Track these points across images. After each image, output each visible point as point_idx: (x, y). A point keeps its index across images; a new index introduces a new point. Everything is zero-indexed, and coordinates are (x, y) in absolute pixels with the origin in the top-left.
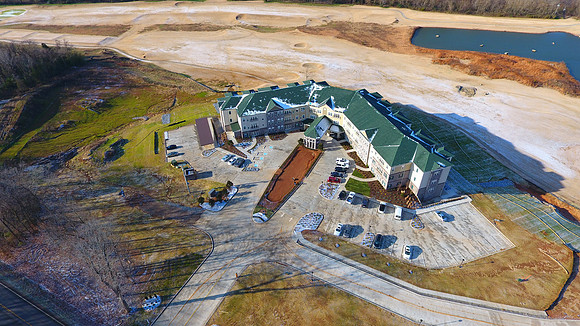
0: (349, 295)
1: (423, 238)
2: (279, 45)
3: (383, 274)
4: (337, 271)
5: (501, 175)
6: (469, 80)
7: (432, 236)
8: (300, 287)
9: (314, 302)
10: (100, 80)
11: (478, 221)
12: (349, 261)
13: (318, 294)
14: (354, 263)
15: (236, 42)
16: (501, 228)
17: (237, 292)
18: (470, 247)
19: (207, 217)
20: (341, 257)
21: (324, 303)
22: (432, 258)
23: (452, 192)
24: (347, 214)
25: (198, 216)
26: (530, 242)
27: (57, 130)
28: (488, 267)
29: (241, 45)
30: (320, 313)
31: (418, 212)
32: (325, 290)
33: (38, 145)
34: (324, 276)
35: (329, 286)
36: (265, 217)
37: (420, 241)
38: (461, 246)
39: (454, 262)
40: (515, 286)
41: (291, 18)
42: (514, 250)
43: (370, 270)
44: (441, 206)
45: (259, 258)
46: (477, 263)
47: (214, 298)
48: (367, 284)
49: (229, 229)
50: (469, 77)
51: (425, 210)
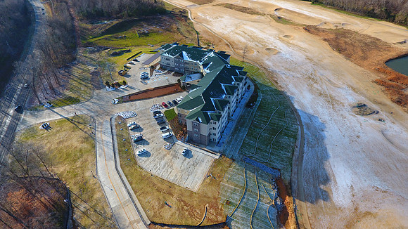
0: (94, 147)
1: (160, 153)
2: (275, 32)
3: (117, 151)
4: (105, 138)
5: (279, 166)
6: (385, 105)
7: (165, 155)
8: (86, 132)
9: (81, 139)
10: (159, 23)
11: (201, 168)
12: (115, 137)
13: (86, 139)
14: (115, 140)
15: (253, 23)
16: (208, 180)
17: (68, 119)
18: (174, 173)
19: (101, 91)
20: (114, 134)
21: (82, 142)
22: (148, 163)
23: (217, 149)
24: (147, 121)
25: (101, 88)
26: (209, 198)
27: (117, 38)
28: (164, 187)
29: (251, 26)
30: (76, 144)
31: (179, 142)
32: (90, 139)
33: (104, 41)
34: (98, 135)
35: (94, 139)
36: (116, 102)
37: (156, 153)
38: (170, 170)
39: (154, 172)
40: (160, 203)
41: (313, 18)
42: (192, 193)
43: (116, 146)
44: (194, 149)
45: (92, 114)
46: (162, 181)
47: (61, 116)
48: (106, 150)
49: (100, 99)
50: (389, 102)
51: (183, 144)
